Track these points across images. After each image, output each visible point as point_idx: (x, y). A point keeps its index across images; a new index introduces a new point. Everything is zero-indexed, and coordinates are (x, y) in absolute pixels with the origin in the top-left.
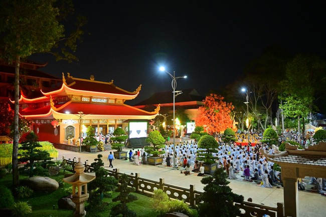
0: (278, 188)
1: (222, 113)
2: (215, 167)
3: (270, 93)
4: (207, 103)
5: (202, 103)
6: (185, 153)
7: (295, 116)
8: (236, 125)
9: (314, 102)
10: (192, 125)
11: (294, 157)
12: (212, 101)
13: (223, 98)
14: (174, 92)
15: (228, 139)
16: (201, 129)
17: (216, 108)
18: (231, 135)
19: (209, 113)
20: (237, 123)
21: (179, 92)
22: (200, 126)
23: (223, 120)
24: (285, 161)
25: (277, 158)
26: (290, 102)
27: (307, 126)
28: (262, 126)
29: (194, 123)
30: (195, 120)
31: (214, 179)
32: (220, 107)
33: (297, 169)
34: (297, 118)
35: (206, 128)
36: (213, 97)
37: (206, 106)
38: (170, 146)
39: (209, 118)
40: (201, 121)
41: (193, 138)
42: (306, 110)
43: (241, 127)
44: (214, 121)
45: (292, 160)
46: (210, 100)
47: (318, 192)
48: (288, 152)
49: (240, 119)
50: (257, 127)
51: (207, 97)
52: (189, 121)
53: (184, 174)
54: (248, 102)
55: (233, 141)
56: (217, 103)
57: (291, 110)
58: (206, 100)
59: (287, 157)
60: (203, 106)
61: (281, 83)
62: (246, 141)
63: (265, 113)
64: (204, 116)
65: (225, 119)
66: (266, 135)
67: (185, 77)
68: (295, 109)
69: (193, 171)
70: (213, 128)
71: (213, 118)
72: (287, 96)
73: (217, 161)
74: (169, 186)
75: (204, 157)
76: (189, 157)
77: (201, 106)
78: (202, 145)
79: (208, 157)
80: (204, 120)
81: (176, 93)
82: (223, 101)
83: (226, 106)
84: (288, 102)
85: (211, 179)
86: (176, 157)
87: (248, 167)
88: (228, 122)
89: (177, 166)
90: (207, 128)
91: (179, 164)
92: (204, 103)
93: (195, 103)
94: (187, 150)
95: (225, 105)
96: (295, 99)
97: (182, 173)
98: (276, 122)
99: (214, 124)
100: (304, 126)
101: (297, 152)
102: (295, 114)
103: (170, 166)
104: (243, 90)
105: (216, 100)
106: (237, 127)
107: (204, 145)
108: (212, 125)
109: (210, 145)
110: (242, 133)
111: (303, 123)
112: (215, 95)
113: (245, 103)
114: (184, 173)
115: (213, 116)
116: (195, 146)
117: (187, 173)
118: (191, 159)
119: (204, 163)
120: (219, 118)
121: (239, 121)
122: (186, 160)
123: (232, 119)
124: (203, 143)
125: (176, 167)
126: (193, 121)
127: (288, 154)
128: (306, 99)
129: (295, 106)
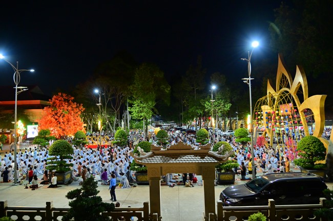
0: (135, 186)
1: (72, 114)
2: (69, 175)
3: (119, 96)
4: (54, 103)
5: (48, 102)
6: (30, 163)
7: (141, 118)
8: (85, 127)
9: (156, 106)
10: (35, 128)
11: (159, 157)
12: (60, 101)
13: (73, 98)
14: (16, 87)
15: (79, 142)
16: (47, 132)
17: (65, 109)
18: (82, 138)
19: (56, 114)
20: (85, 125)
21: (24, 88)
22: (45, 129)
23: (73, 122)
24: (152, 162)
25: (145, 160)
26: (138, 106)
27: (149, 127)
28: (111, 127)
29: (37, 126)
30: (38, 122)
31: (82, 191)
32: (70, 108)
33: (161, 167)
34: (142, 119)
35: (52, 131)
36: (62, 96)
37: (53, 106)
38: (5, 156)
39: (56, 119)
40: (46, 123)
41: (36, 143)
42: (150, 113)
43: (90, 129)
44: (62, 123)
45: (158, 160)
46: (57, 99)
47: (166, 185)
48: (153, 153)
49: (89, 121)
50: (105, 128)
51: (54, 97)
52: (31, 123)
53: (30, 190)
54: (100, 104)
55: (84, 144)
56: (66, 103)
57: (138, 113)
58: (53, 99)
59: (153, 158)
60: (50, 106)
61: (131, 87)
62: (96, 143)
63: (114, 114)
64: (49, 117)
65: (75, 121)
66: (117, 137)
67: (32, 71)
68: (141, 112)
69: (41, 183)
70: (61, 131)
71: (61, 120)
72: (135, 100)
73: (71, 168)
74: (14, 209)
75: (56, 165)
76: (35, 168)
77: (46, 106)
78: (54, 152)
79: (62, 164)
80: (51, 122)
81: (19, 90)
82: (73, 101)
83: (77, 107)
84: (136, 105)
85: (78, 191)
86: (18, 169)
87: (106, 170)
88: (78, 124)
89: (19, 180)
90: (54, 131)
91: (22, 178)
92: (51, 103)
93: (38, 102)
94: (31, 159)
95: (75, 106)
96: (141, 102)
97: (27, 188)
98: (123, 123)
99: (63, 126)
100: (147, 127)
101: (161, 152)
102: (141, 117)
103: (7, 182)
104: (96, 91)
105: (65, 100)
106: (86, 130)
107: (56, 151)
108: (60, 127)
109: (64, 151)
110: (91, 135)
111: (147, 124)
112: (64, 95)
113: (98, 104)
114: (30, 187)
115: (61, 118)
116: (40, 153)
117: (34, 187)
118: (38, 168)
119: (56, 172)
120: (68, 121)
121: (87, 123)
122: (32, 172)
123: (81, 120)
124: (56, 149)
125: (17, 182)
126: (36, 123)
127: (154, 155)
128: (150, 103)
129: (141, 109)
